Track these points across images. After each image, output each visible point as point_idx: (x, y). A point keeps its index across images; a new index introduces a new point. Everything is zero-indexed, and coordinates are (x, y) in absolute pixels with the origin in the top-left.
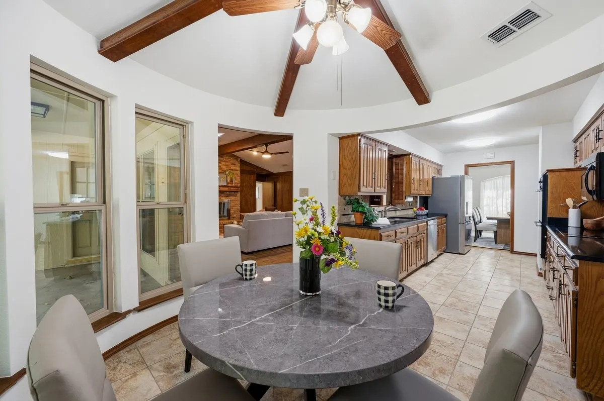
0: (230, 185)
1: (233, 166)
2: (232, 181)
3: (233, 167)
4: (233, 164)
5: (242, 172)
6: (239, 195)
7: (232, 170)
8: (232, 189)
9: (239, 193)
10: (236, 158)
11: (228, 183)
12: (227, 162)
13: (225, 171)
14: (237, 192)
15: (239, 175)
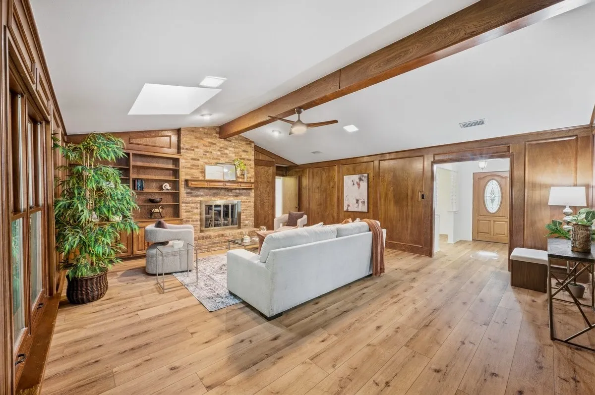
0: (240, 180)
1: (245, 153)
2: (243, 175)
3: (244, 155)
4: (244, 151)
5: (257, 163)
6: (252, 193)
7: (244, 159)
8: (243, 186)
9: (253, 191)
10: (249, 142)
11: (237, 177)
12: (237, 148)
13: (234, 161)
14: (250, 189)
15: (253, 166)
